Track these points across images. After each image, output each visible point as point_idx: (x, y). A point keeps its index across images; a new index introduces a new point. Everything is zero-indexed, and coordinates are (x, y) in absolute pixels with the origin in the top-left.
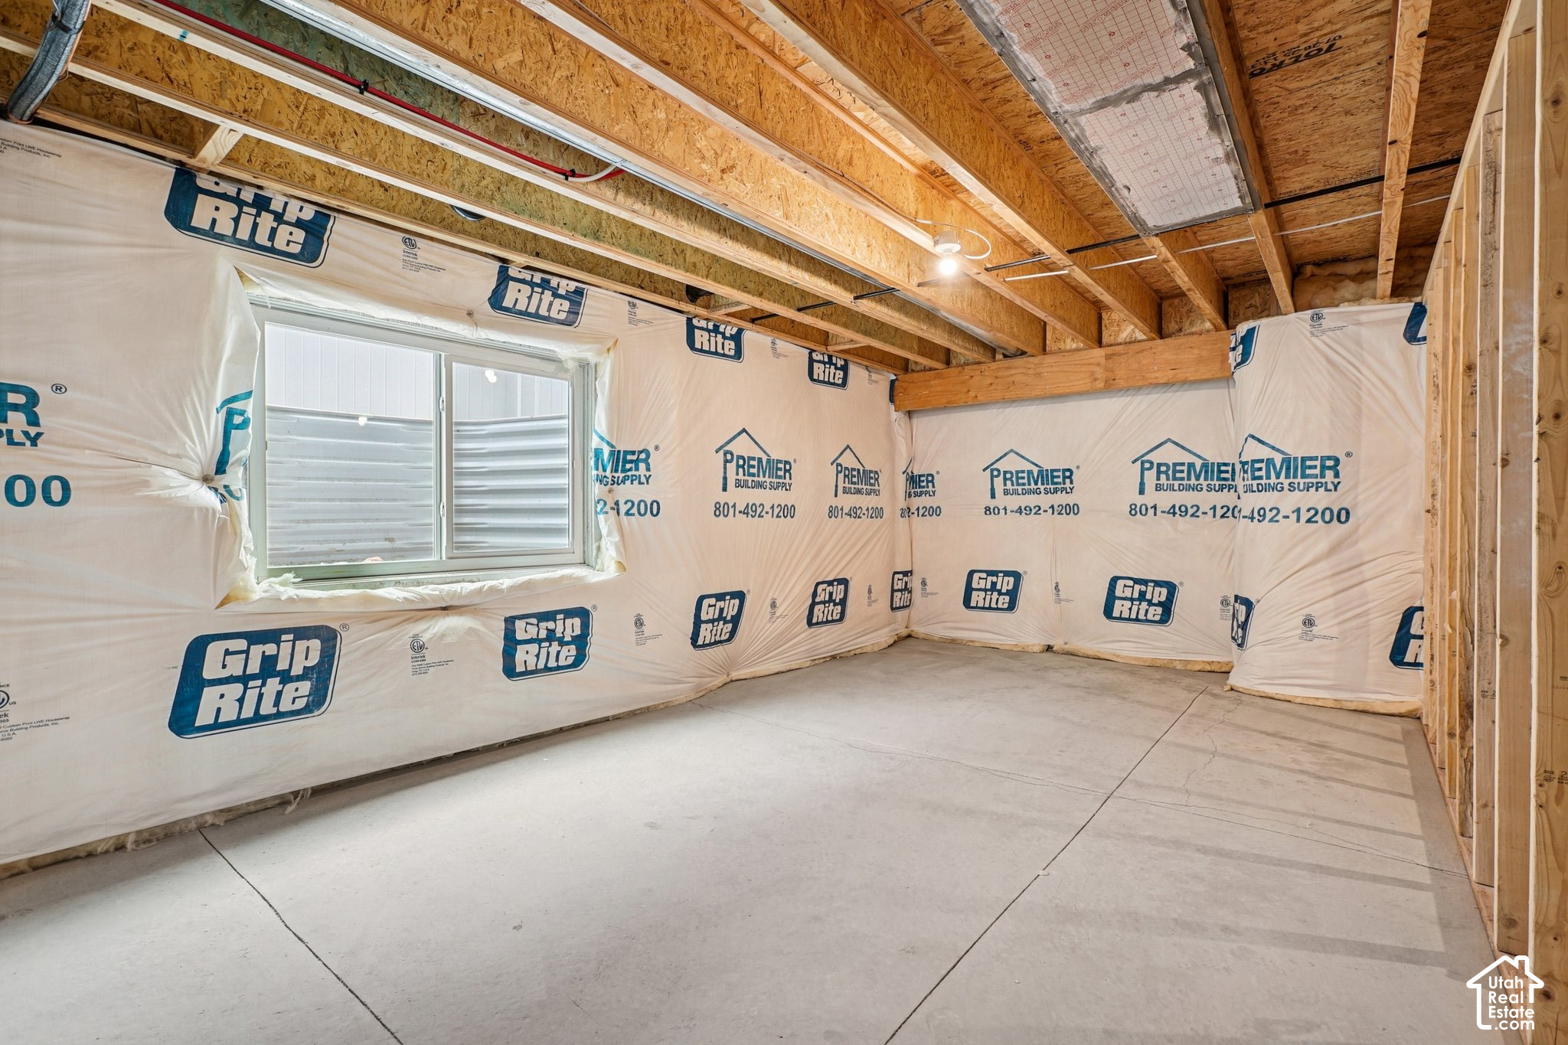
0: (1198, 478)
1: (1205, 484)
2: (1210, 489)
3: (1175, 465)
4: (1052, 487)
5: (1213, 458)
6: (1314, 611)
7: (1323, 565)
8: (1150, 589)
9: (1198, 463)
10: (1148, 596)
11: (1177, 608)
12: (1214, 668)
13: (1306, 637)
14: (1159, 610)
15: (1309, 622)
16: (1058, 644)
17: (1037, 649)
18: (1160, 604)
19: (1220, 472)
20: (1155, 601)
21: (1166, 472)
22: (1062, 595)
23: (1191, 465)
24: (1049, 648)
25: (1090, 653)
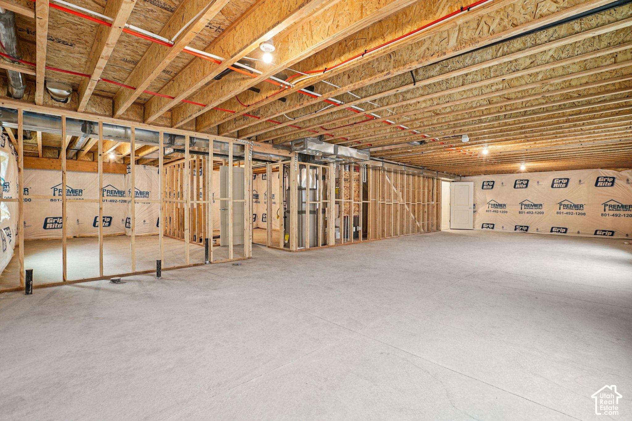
0: (117, 194)
1: (118, 195)
2: (119, 196)
3: (111, 191)
4: (75, 194)
5: (120, 190)
6: (145, 219)
7: (146, 211)
8: (106, 219)
9: (117, 191)
10: (105, 220)
11: (112, 222)
12: (121, 234)
13: (144, 224)
14: (108, 223)
15: (144, 221)
16: (77, 235)
17: (72, 237)
18: (108, 222)
19: (121, 193)
20: (107, 221)
21: (109, 192)
22: (79, 222)
23: (115, 191)
24: (75, 237)
25: (89, 236)
